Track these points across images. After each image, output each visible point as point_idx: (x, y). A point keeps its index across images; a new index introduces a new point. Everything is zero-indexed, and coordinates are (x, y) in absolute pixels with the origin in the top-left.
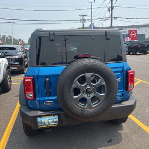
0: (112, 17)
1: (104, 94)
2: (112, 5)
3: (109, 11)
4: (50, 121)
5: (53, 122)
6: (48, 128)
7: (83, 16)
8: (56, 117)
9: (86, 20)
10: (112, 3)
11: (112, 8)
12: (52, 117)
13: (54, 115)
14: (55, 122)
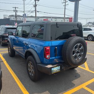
0: (36, 11)
1: (83, 53)
2: (36, 3)
3: (34, 7)
4: (57, 69)
5: (58, 70)
6: (56, 73)
7: (15, 8)
8: (59, 67)
9: (17, 11)
10: (35, 2)
11: (36, 5)
12: (58, 67)
13: (58, 66)
14: (59, 70)
